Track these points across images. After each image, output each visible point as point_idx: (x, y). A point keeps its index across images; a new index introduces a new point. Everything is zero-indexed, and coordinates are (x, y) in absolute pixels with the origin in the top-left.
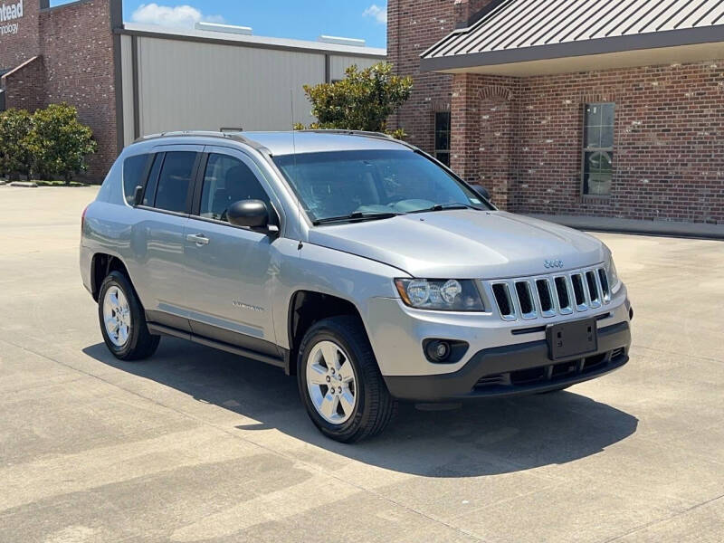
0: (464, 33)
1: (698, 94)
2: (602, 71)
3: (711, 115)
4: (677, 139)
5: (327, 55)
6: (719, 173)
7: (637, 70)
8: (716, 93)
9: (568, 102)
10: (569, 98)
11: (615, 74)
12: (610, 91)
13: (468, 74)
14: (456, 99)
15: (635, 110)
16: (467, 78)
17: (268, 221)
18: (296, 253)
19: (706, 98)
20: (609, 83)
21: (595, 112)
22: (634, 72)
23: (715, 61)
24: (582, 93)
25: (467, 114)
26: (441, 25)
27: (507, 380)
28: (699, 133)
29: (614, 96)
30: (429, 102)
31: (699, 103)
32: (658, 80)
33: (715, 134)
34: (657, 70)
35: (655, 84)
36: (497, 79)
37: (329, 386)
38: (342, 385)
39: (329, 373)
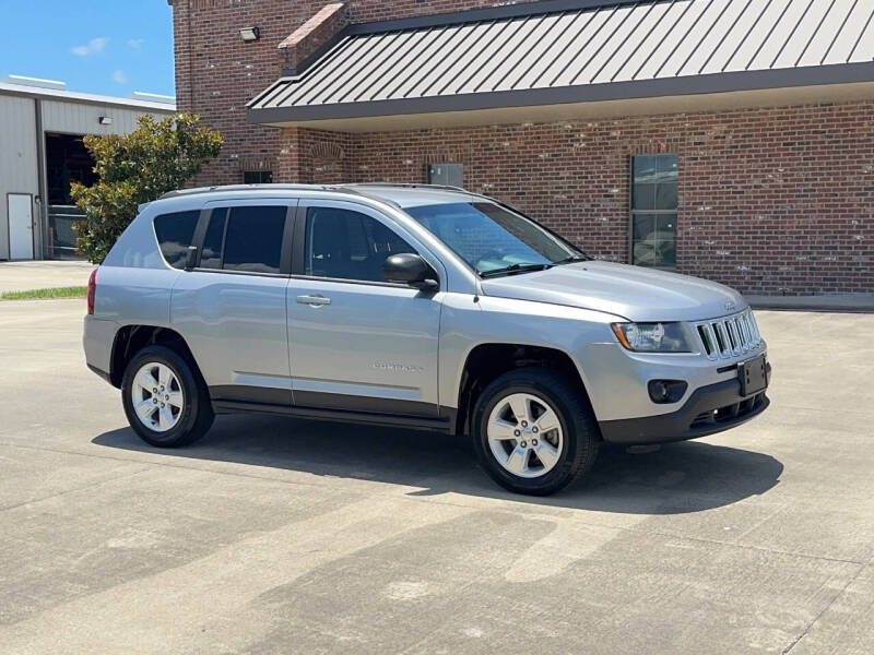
0: (295, 82)
1: (553, 155)
2: (446, 129)
3: (568, 178)
4: (533, 202)
5: (37, 99)
6: (579, 238)
7: (485, 129)
8: (571, 154)
9: (409, 162)
10: (410, 158)
11: (460, 133)
12: (457, 151)
13: (298, 128)
14: (285, 156)
15: (485, 172)
16: (299, 133)
19: (562, 159)
20: (455, 142)
21: (439, 172)
22: (482, 132)
23: (569, 121)
24: (425, 152)
25: (300, 173)
26: (248, 71)
27: (711, 418)
28: (556, 196)
29: (462, 156)
30: (236, 160)
31: (555, 164)
32: (510, 140)
33: (572, 197)
34: (508, 129)
35: (506, 144)
36: (328, 134)
37: (519, 440)
38: (537, 436)
39: (519, 427)
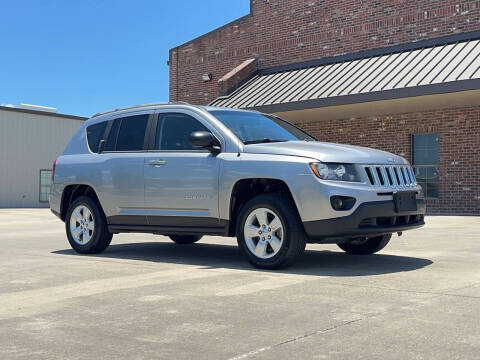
0: (226, 99)
1: (367, 135)
7: (329, 122)
8: (377, 135)
17: (212, 145)
18: (238, 159)
19: (372, 138)
23: (376, 116)
26: (206, 97)
27: (375, 223)
32: (343, 128)
34: (342, 122)
35: (341, 130)
37: (261, 236)
38: (271, 233)
39: (261, 228)
